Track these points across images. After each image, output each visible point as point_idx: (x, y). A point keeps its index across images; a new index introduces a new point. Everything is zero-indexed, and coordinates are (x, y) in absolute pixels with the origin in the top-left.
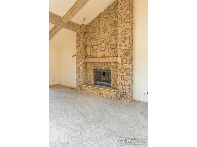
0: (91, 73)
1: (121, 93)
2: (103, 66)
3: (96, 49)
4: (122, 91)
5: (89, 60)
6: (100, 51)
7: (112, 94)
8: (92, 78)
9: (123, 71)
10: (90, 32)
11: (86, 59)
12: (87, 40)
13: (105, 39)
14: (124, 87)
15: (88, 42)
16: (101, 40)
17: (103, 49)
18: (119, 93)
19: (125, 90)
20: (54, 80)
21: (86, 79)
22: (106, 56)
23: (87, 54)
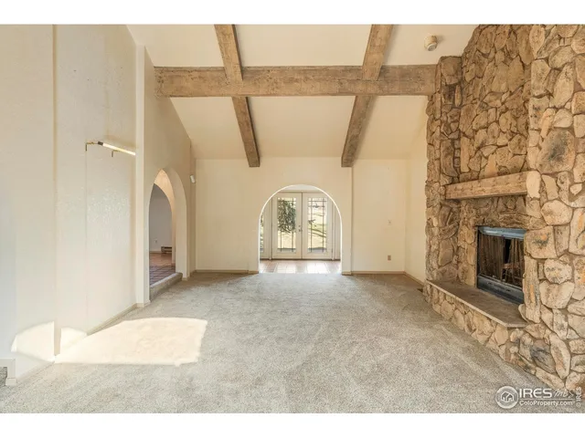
0: (469, 241)
1: (534, 339)
2: (502, 212)
3: (482, 145)
4: (539, 333)
5: (456, 189)
6: (494, 148)
7: (501, 335)
8: (472, 259)
9: (543, 238)
10: (468, 78)
11: (451, 188)
12: (463, 112)
13: (511, 94)
14: (547, 317)
15: (464, 122)
16: (498, 103)
17: (502, 140)
18: (528, 340)
19: (548, 331)
20: (389, 258)
21: (454, 262)
22: (509, 168)
23: (458, 169)
